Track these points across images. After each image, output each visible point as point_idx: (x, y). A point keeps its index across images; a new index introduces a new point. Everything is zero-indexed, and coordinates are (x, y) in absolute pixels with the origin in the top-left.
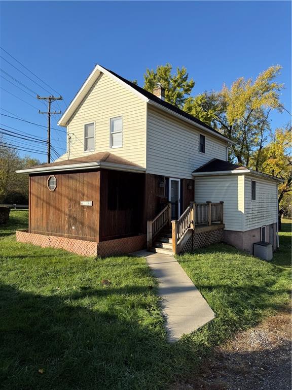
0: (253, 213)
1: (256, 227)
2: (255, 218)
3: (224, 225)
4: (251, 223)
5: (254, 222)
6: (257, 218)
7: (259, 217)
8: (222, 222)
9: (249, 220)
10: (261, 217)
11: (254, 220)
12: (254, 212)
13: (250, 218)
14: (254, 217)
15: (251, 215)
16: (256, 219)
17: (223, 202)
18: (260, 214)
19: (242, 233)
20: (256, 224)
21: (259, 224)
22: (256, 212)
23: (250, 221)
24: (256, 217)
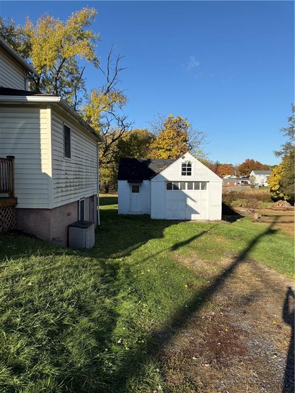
0: (67, 178)
1: (72, 201)
2: (70, 186)
3: (16, 199)
4: (64, 194)
5: (69, 193)
6: (73, 186)
7: (76, 186)
8: (12, 193)
9: (60, 190)
10: (79, 185)
11: (69, 189)
12: (69, 177)
13: (63, 185)
14: (68, 184)
15: (64, 181)
16: (72, 188)
17: (13, 157)
18: (77, 180)
19: (48, 212)
20: (72, 196)
21: (76, 195)
22: (72, 177)
23: (62, 191)
24: (72, 184)
